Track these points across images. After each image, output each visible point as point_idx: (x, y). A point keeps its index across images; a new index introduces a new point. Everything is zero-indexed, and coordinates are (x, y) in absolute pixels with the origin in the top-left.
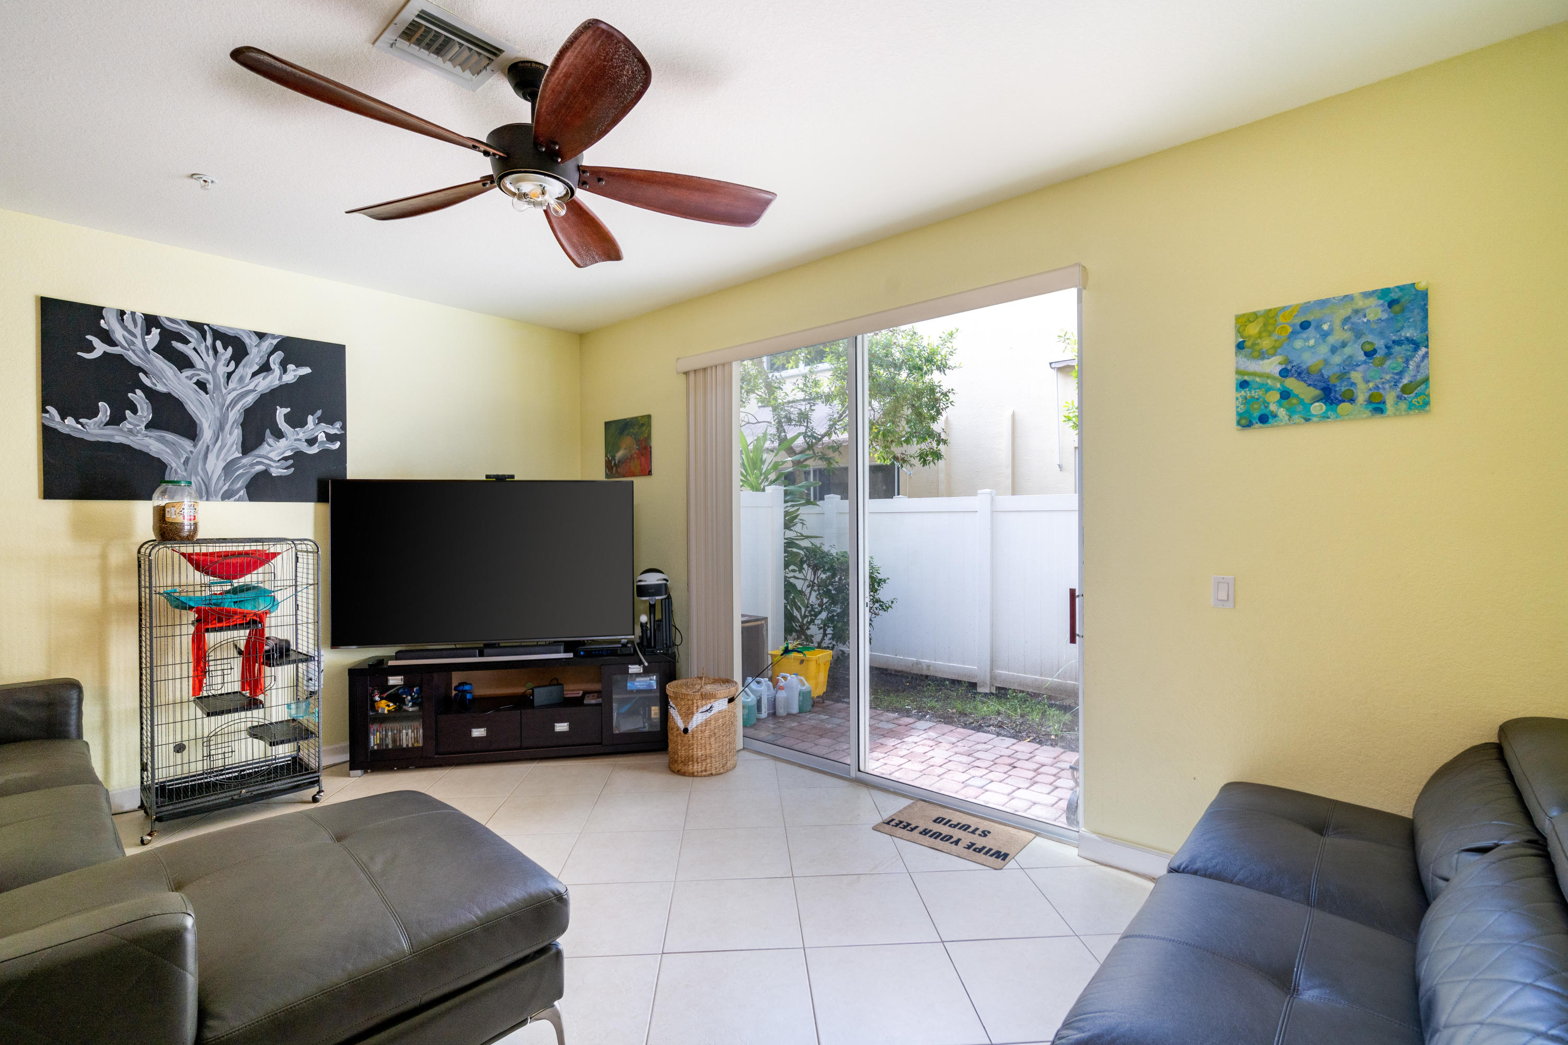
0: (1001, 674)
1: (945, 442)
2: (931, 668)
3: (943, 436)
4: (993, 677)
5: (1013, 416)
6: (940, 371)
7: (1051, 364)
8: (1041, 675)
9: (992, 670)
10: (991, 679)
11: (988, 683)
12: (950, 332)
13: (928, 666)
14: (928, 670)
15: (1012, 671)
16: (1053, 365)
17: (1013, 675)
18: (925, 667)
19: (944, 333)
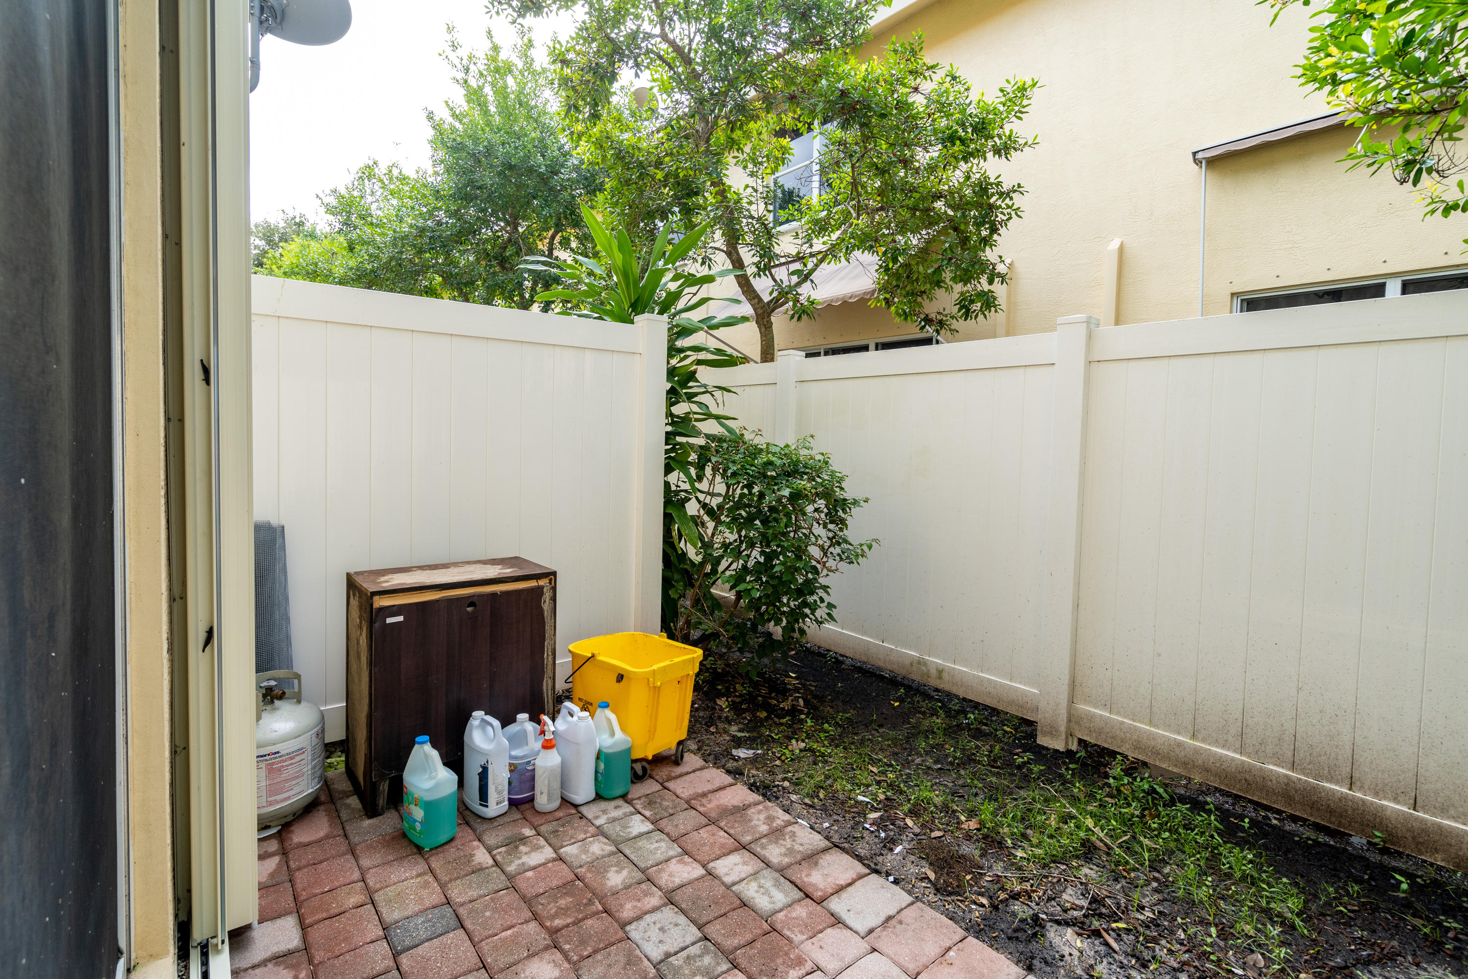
0: (1091, 717)
1: (1003, 278)
2: (945, 676)
3: (1001, 268)
4: (1073, 718)
5: (1121, 249)
6: (1000, 156)
7: (1194, 154)
8: (1194, 736)
9: (1071, 701)
10: (1069, 721)
11: (1063, 729)
12: (1020, 84)
13: (940, 672)
14: (940, 678)
15: (1118, 713)
16: (1200, 156)
17: (1122, 723)
18: (933, 672)
19: (1008, 81)
